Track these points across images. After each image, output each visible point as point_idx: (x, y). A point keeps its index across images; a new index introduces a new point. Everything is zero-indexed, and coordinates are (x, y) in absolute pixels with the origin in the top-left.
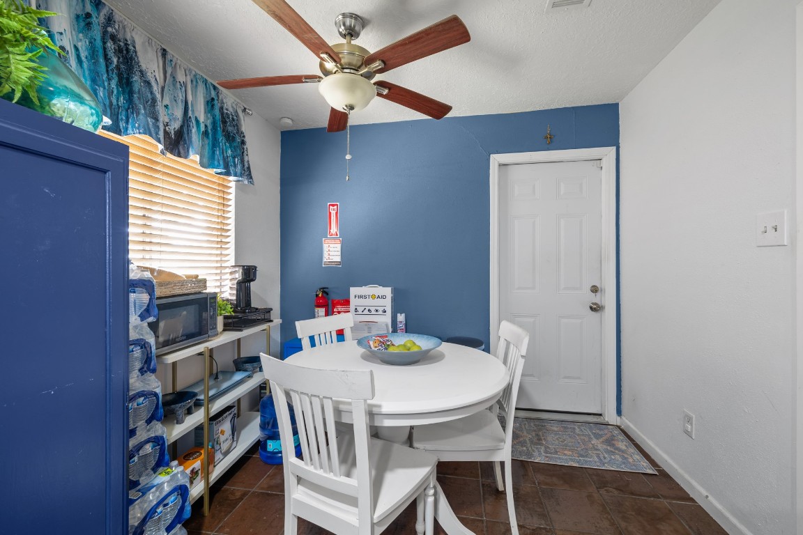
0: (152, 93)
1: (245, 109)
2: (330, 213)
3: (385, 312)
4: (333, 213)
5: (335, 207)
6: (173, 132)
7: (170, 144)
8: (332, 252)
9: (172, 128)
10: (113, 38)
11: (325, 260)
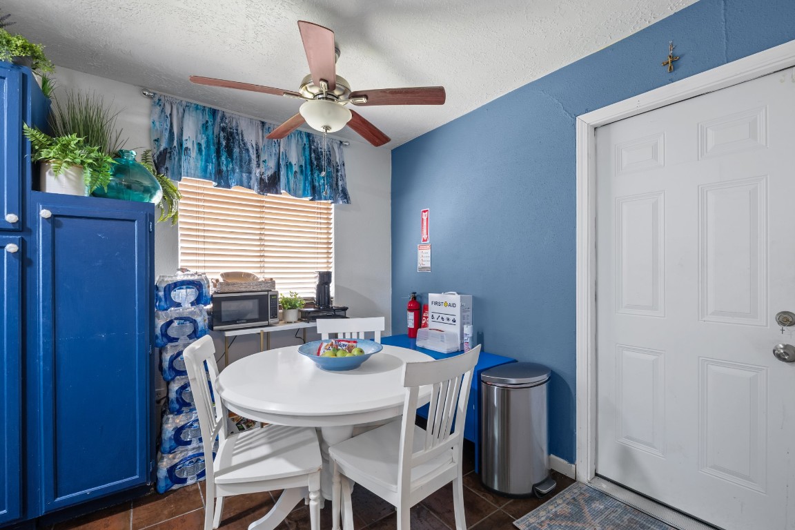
0: (249, 156)
1: (341, 142)
2: (423, 219)
3: (455, 322)
4: (425, 218)
5: (426, 213)
6: (266, 178)
7: (265, 186)
8: (424, 258)
9: (266, 175)
10: (223, 129)
11: (419, 265)
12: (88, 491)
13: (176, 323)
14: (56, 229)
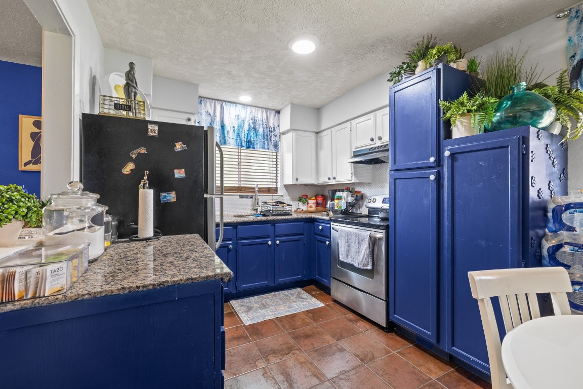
12: (472, 358)
13: (567, 249)
14: (454, 163)
